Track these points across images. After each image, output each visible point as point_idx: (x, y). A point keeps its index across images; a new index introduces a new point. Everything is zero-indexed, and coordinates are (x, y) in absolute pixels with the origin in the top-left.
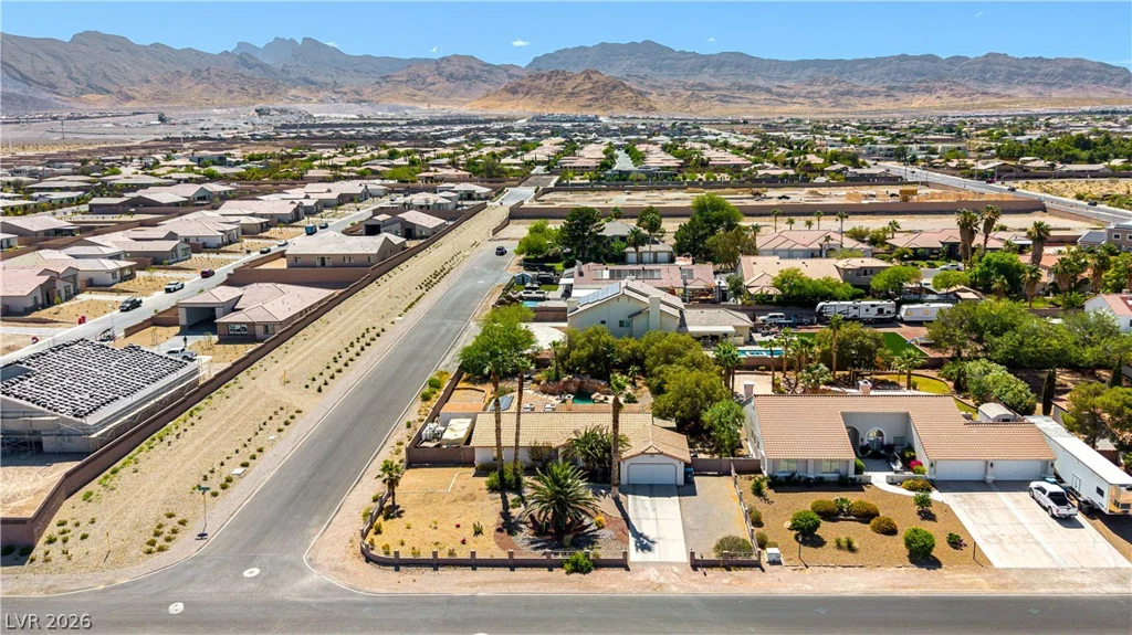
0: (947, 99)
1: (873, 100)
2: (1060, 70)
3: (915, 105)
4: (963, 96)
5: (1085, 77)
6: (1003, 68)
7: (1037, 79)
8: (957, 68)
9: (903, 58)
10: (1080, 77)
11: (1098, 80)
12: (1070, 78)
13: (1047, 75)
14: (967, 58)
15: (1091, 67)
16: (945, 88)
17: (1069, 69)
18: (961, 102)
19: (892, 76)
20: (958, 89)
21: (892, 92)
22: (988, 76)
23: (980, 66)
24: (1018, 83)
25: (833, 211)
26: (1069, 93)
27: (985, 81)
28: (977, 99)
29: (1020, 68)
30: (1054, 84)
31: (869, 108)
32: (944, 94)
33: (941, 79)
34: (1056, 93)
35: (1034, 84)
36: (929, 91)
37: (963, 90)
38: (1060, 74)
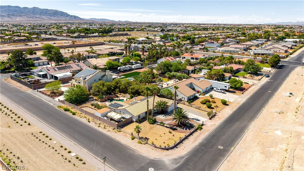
0: (26, 19)
1: (4, 18)
2: (53, 12)
3: (18, 19)
4: (31, 18)
5: (59, 14)
6: (39, 11)
7: (47, 14)
8: (26, 10)
9: (9, 6)
10: (57, 14)
11: (61, 15)
12: (55, 14)
13: (50, 13)
14: (28, 8)
15: (59, 12)
16: (25, 15)
17: (54, 12)
18: (31, 19)
19: (7, 11)
20: (29, 16)
21: (9, 16)
22: (35, 13)
23: (32, 10)
24: (43, 15)
25: (62, 47)
26: (56, 18)
27: (34, 14)
28: (34, 19)
29: (43, 11)
30: (52, 16)
31: (3, 20)
32: (25, 17)
33: (22, 13)
34: (53, 18)
35: (47, 15)
36: (20, 16)
37: (30, 16)
38: (53, 13)
